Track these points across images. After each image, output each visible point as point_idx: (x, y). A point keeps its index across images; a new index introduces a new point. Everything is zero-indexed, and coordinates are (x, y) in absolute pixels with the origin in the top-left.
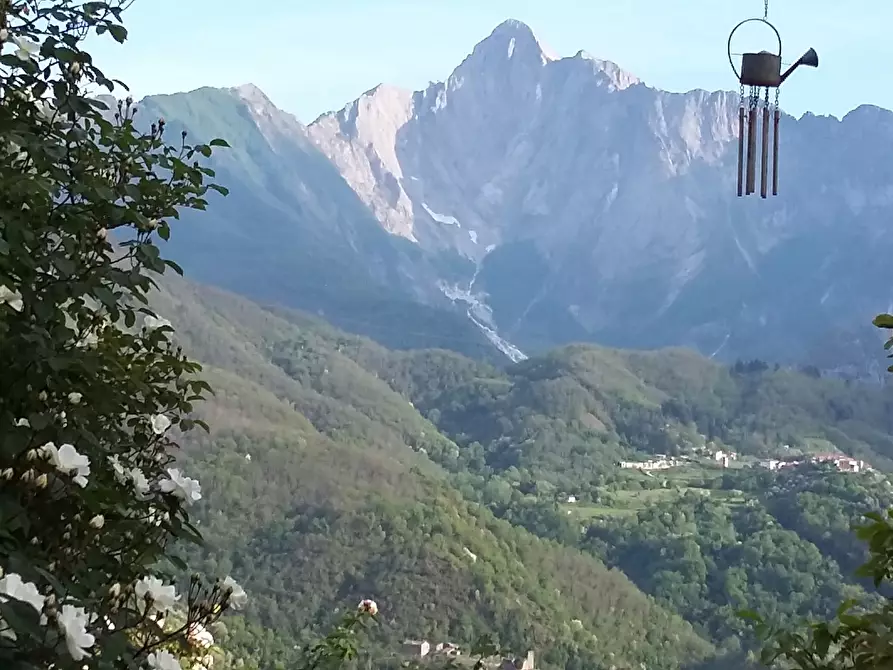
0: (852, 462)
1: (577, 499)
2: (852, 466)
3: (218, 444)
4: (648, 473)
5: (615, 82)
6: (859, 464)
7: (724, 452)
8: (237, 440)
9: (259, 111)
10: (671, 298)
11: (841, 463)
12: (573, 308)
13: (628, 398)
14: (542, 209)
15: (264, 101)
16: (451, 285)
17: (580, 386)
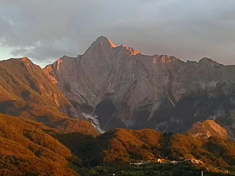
0: (196, 160)
1: (115, 174)
2: (196, 162)
3: (4, 161)
4: (138, 166)
5: (132, 53)
6: (198, 161)
7: (160, 159)
8: (10, 160)
9: (28, 65)
10: (151, 116)
11: (193, 161)
12: (123, 120)
13: (132, 144)
14: (113, 91)
15: (29, 62)
16: (86, 114)
17: (117, 141)
